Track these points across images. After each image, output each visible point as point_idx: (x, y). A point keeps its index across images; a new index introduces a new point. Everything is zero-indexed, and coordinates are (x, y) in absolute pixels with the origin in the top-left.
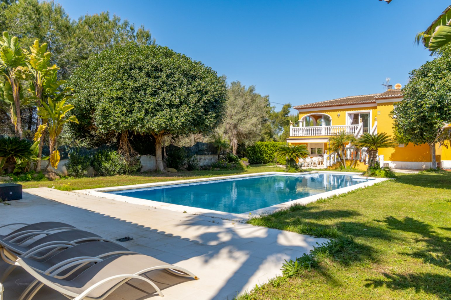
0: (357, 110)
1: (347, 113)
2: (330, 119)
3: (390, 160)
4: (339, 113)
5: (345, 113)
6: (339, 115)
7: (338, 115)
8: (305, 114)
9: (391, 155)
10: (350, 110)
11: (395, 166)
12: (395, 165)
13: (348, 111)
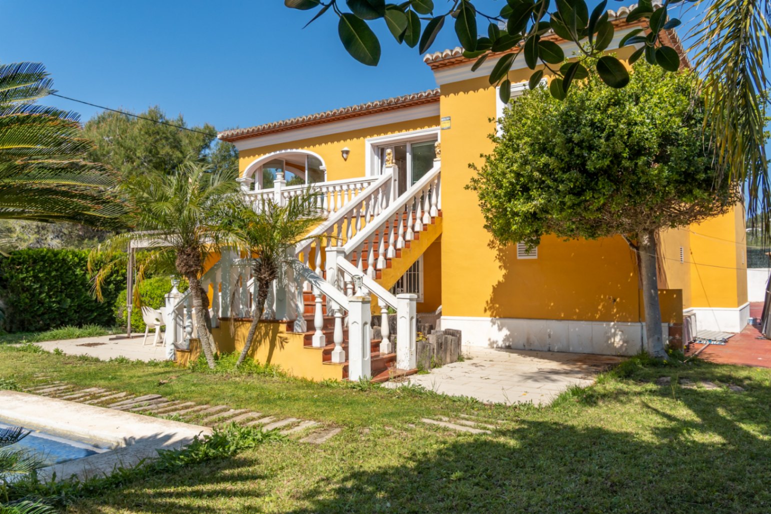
0: (407, 129)
1: (368, 142)
2: (321, 168)
3: (489, 313)
4: (345, 145)
5: (364, 145)
6: (347, 152)
7: (343, 152)
8: (254, 155)
9: (491, 290)
10: (379, 134)
11: (507, 338)
12: (505, 332)
13: (371, 135)
